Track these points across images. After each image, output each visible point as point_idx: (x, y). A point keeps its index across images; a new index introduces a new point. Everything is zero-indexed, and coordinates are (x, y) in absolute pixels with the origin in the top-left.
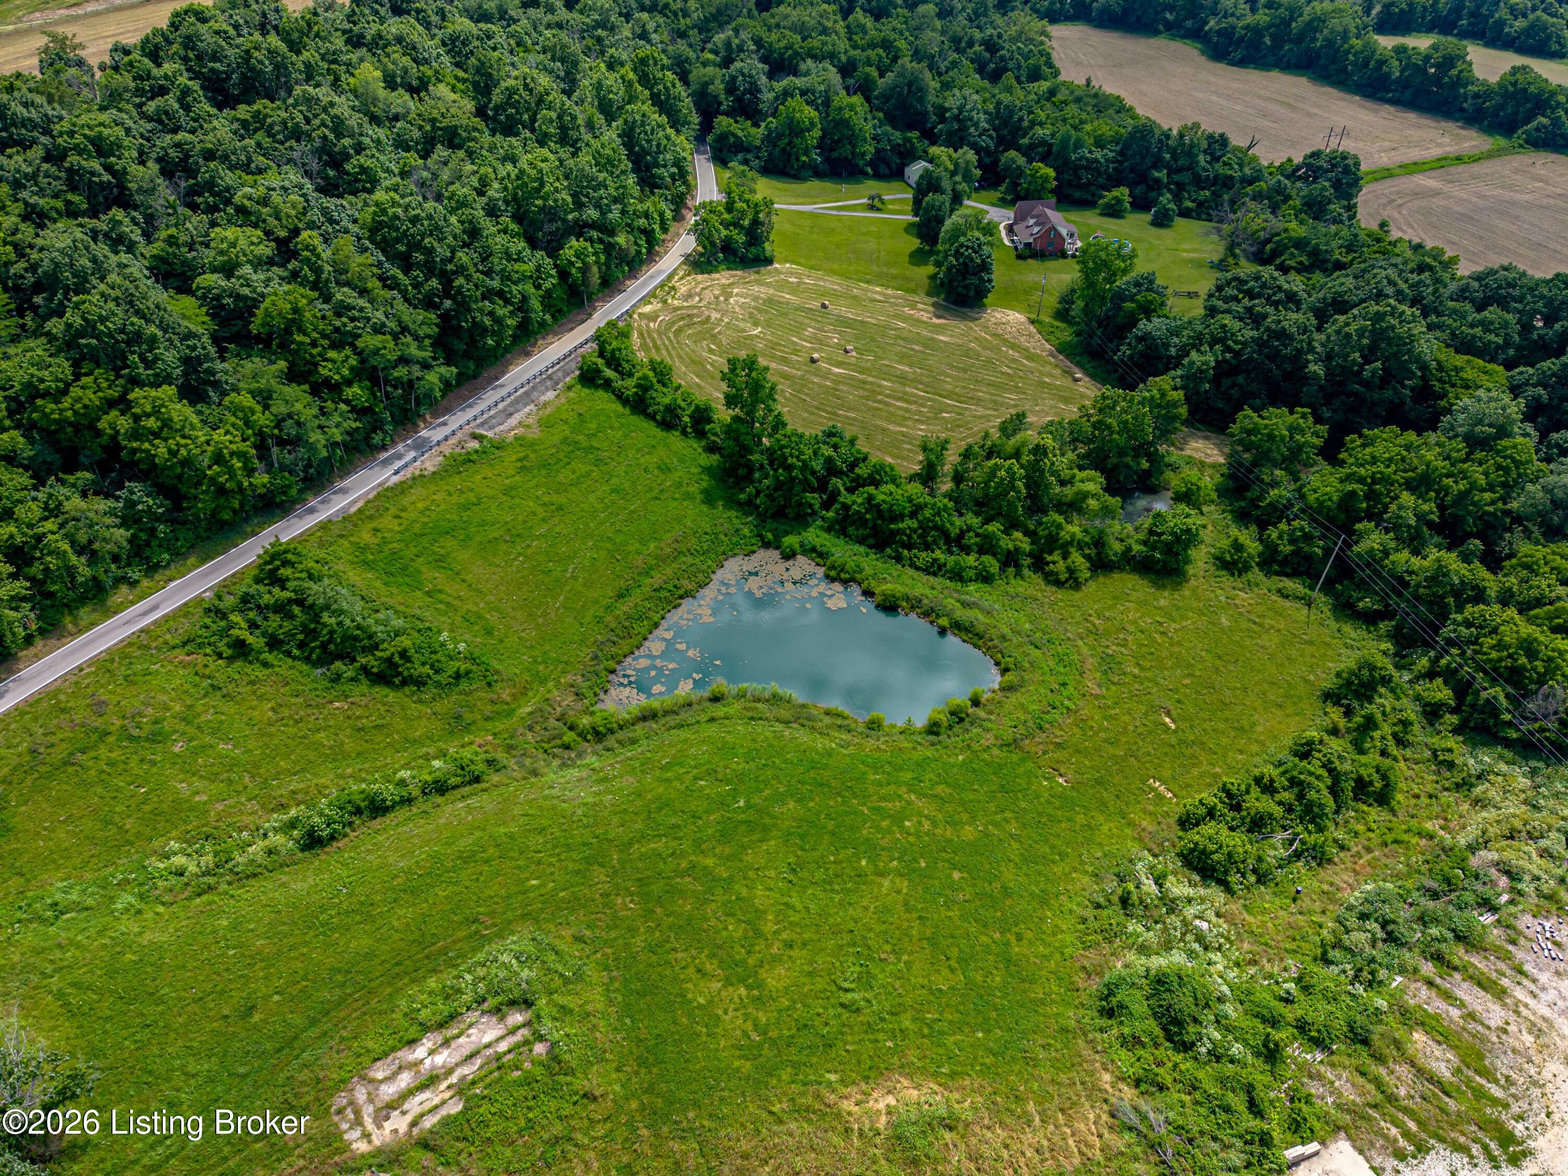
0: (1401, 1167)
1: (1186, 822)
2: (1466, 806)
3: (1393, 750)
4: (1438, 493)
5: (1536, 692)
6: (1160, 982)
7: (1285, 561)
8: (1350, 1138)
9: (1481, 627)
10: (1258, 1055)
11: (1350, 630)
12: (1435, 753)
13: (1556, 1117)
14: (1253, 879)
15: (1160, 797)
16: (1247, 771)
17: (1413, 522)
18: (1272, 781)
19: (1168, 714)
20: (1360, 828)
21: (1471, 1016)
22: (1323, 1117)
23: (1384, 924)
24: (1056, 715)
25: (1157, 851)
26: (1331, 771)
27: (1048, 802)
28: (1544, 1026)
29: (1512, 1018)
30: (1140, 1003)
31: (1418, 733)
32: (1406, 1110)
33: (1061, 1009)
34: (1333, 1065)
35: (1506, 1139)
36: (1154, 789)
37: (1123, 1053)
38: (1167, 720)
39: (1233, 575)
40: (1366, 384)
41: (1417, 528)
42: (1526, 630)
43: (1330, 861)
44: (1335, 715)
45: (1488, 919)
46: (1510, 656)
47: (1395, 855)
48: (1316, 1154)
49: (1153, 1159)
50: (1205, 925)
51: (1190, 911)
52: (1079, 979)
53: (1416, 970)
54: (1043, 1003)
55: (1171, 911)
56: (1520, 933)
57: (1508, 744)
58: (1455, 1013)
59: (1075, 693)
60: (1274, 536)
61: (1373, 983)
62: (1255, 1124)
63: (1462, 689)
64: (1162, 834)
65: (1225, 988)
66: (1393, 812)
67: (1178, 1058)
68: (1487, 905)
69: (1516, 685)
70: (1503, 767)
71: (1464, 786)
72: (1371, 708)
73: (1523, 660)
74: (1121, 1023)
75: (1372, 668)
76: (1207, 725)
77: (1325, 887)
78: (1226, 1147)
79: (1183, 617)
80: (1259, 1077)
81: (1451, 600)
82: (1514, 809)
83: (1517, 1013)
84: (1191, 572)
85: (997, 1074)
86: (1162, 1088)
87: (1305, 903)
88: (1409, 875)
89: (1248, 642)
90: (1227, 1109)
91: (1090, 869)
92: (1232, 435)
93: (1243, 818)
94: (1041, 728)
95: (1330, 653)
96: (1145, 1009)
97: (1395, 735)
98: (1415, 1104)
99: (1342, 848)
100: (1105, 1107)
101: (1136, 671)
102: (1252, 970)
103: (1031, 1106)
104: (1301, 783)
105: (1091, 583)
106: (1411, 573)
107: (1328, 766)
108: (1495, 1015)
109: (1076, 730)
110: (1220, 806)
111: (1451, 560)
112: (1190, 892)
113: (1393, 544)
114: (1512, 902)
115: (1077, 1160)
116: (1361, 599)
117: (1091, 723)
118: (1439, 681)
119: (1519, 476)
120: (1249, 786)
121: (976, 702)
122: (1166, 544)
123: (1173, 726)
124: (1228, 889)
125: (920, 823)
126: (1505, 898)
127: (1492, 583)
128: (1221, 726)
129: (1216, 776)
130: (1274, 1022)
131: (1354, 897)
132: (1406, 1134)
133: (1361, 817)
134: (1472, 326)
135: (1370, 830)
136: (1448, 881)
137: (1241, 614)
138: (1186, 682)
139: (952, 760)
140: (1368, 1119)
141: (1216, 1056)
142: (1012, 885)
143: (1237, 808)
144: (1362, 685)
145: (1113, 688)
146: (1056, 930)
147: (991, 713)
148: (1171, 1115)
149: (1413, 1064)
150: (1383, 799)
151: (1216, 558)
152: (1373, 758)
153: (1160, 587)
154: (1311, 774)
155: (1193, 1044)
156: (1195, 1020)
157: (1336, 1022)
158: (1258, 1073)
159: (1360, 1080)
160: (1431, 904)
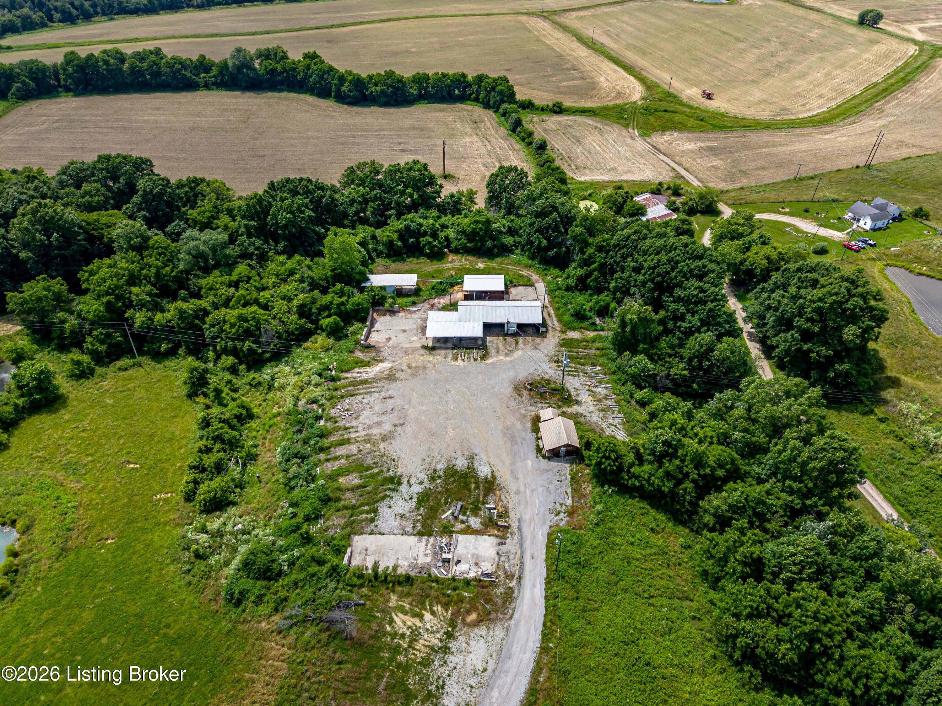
0: (376, 523)
1: (189, 497)
2: (279, 393)
3: (235, 395)
4: (145, 279)
5: (261, 333)
6: (246, 565)
7: (108, 355)
8: (355, 534)
9: (219, 324)
10: (303, 545)
11: (171, 363)
12: (250, 384)
13: (396, 459)
14: (238, 490)
15: (166, 500)
16: (191, 453)
17: (148, 299)
18: (206, 446)
19: (129, 463)
20: (254, 433)
21: (348, 457)
22: (343, 537)
23: (296, 456)
24: (71, 516)
25: (189, 521)
26: (224, 421)
27: (115, 557)
28: (368, 437)
29: (358, 444)
30: (247, 582)
31: (238, 382)
32: (361, 506)
33: (219, 627)
34: (328, 519)
35: (391, 480)
36: (160, 500)
37: (260, 608)
38: (132, 466)
39: (88, 378)
40: (59, 248)
41: (153, 300)
42: (235, 313)
43: (257, 455)
44: (201, 399)
45: (322, 422)
46: (239, 327)
47: (274, 432)
48: (352, 552)
49: (309, 625)
50: (240, 526)
51: (229, 528)
52: (213, 607)
53: (320, 461)
54: (208, 635)
55: (222, 536)
56: (335, 417)
57: (269, 360)
58: (343, 461)
59: (69, 496)
60: (90, 347)
61: (314, 479)
62: (326, 568)
63: (235, 352)
64: (184, 513)
65: (271, 538)
66: (259, 417)
67: (281, 582)
68: (318, 418)
69: (252, 335)
70: (276, 369)
71: (270, 387)
72: (211, 387)
73: (245, 325)
74: (248, 599)
75: (196, 369)
76: (153, 451)
77: (265, 466)
78: (326, 587)
79: (86, 416)
80: (313, 551)
81: (197, 321)
82: (293, 380)
83: (358, 442)
84: (64, 392)
85: (220, 686)
86: (286, 599)
87: (265, 478)
88: (286, 434)
89: (131, 402)
90: (313, 575)
91: (169, 561)
92: (13, 312)
93: (211, 472)
94: (70, 530)
95: (171, 378)
96: (252, 581)
97: (230, 389)
98: (362, 500)
99: (256, 446)
100: (274, 634)
101: (90, 459)
102: (272, 522)
103: (247, 676)
104: (218, 436)
105: (12, 439)
106: (170, 321)
107: (222, 421)
108: (353, 449)
109: (90, 513)
110: (197, 476)
111: (180, 304)
112: (222, 520)
113: (150, 314)
114: (323, 410)
115: (285, 666)
116: (160, 346)
117: (94, 502)
118: (223, 356)
119: (171, 253)
120: (200, 457)
121: (15, 555)
122: (36, 387)
123: (138, 466)
124: (234, 504)
125: (53, 643)
126: (320, 411)
127: (204, 303)
128: (160, 446)
129: (180, 468)
130: (298, 528)
131: (278, 458)
132: (368, 512)
133: (250, 429)
134: (83, 197)
135: (258, 431)
136: (300, 422)
137: (113, 392)
138: (121, 442)
139: (35, 596)
140: (354, 521)
141: (292, 564)
142: (138, 610)
143: (204, 470)
144: (199, 379)
145: (87, 476)
146: (181, 603)
147: (30, 550)
148: (299, 603)
149: (348, 490)
150: (251, 416)
151: (71, 376)
152: (232, 405)
153: (57, 410)
154: (217, 429)
155: (281, 571)
156: (273, 561)
157: (316, 505)
158: (311, 551)
159: (340, 513)
160: (303, 435)
